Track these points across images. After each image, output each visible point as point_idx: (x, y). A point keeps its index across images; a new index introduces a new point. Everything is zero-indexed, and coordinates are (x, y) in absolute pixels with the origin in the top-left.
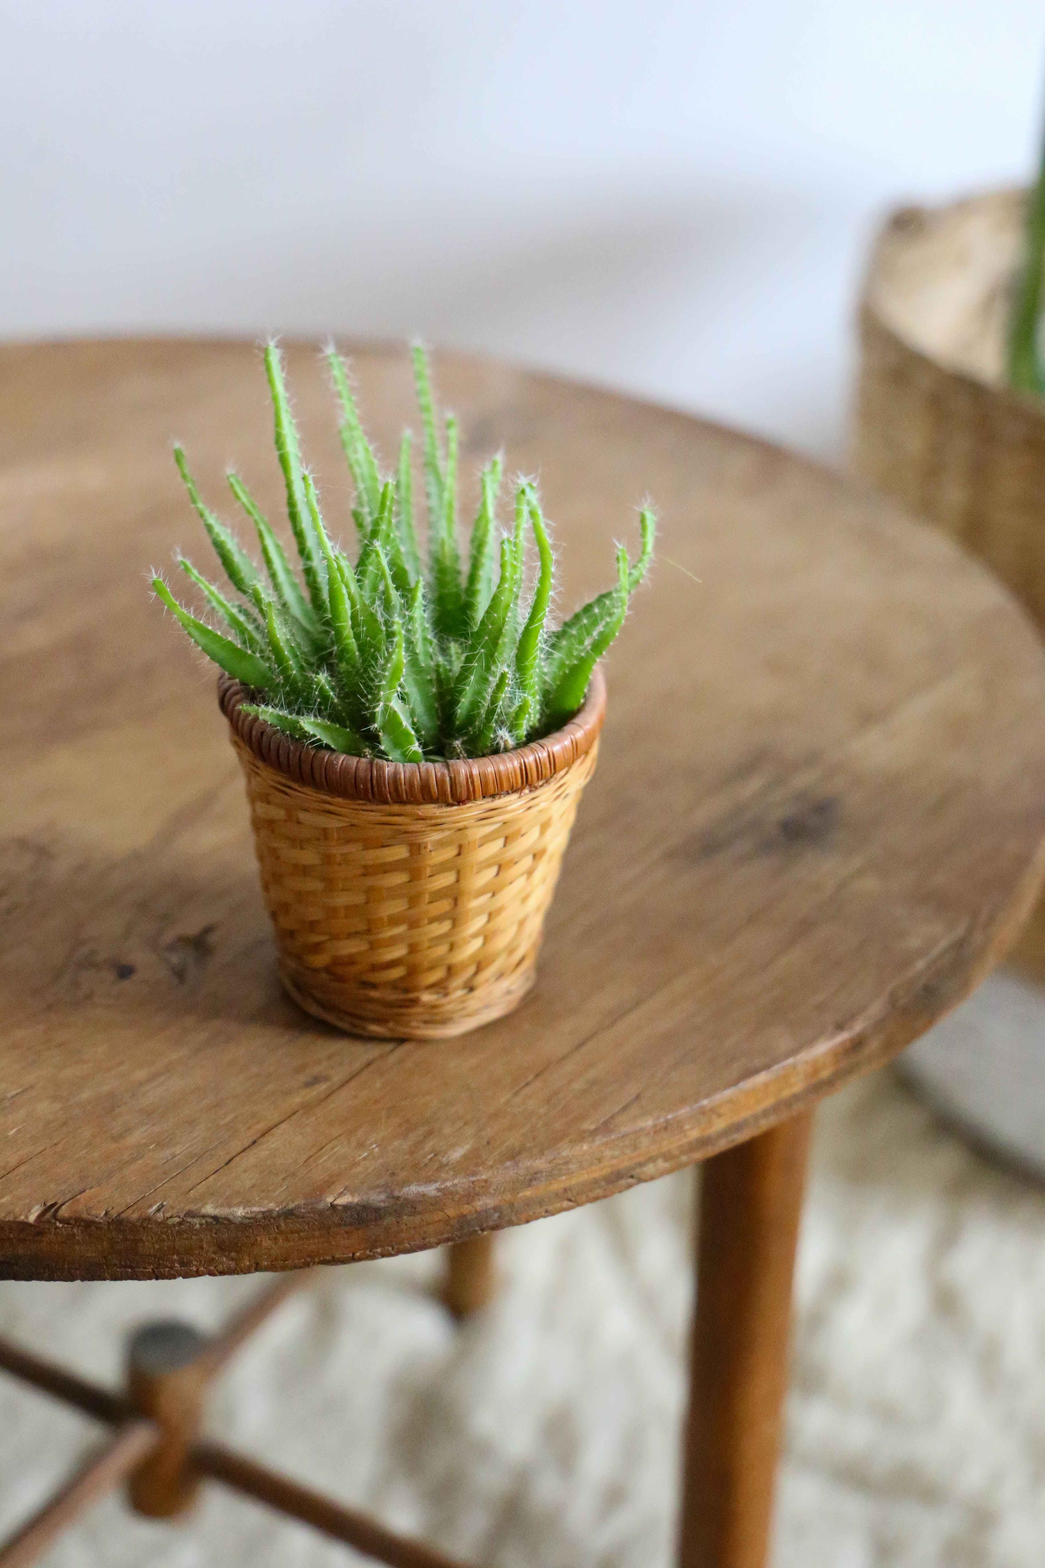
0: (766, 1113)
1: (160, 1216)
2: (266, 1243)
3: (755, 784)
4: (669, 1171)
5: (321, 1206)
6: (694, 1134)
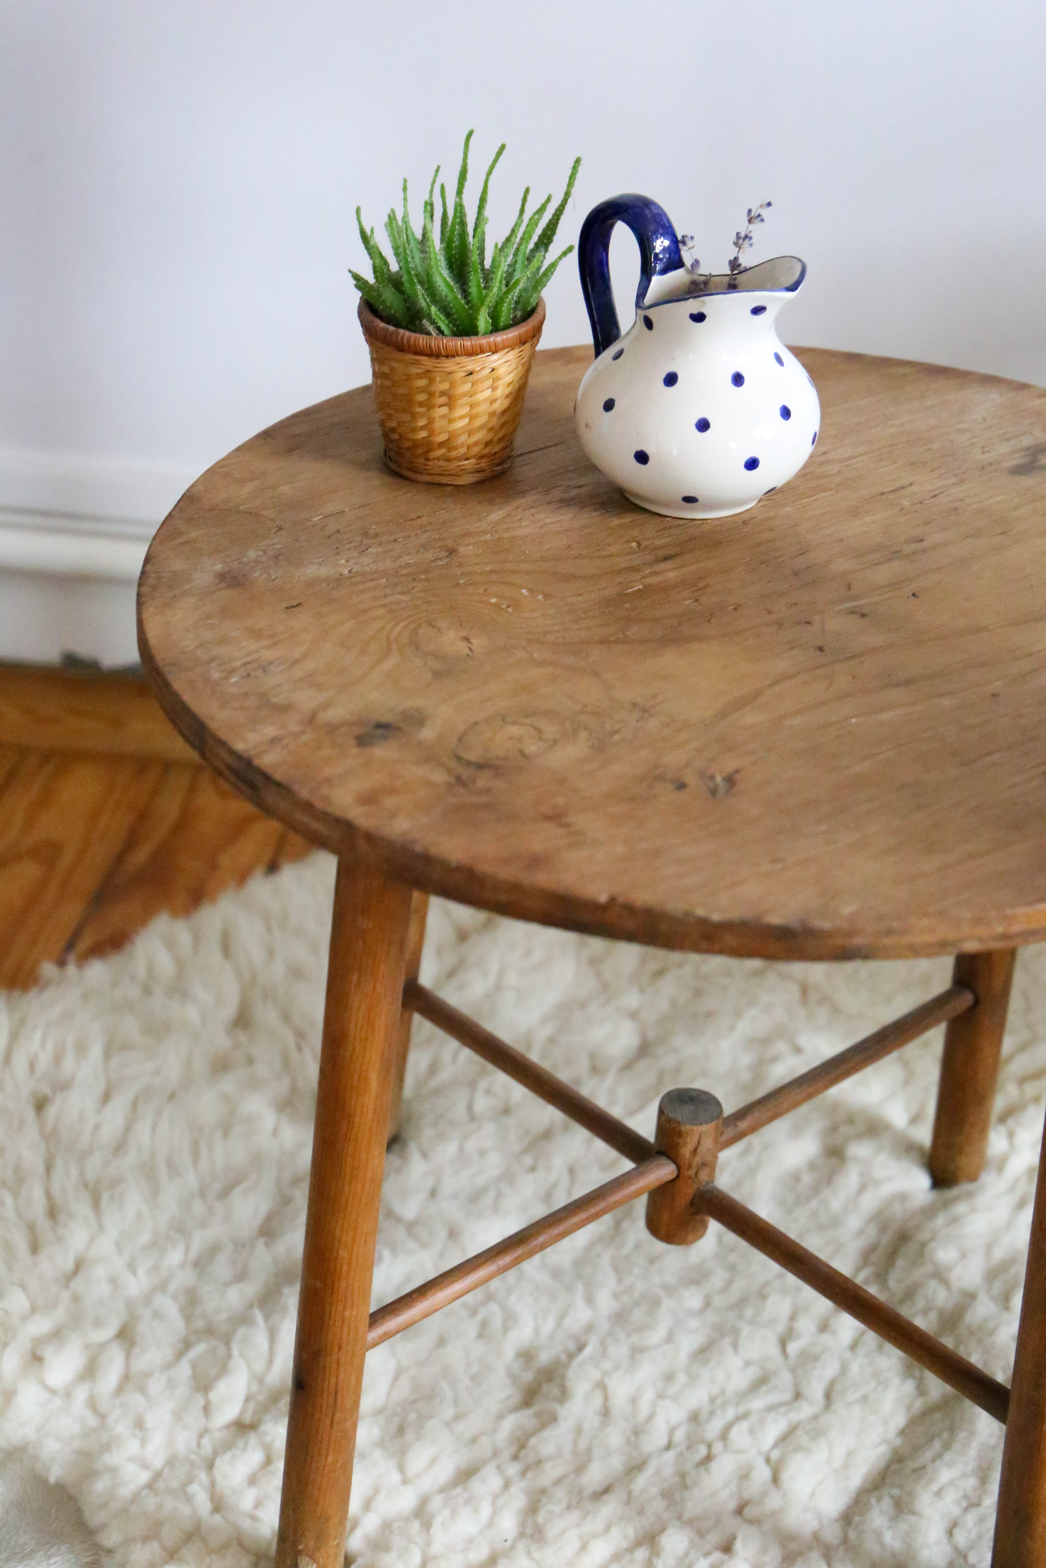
1: (672, 911)
2: (729, 939)
5: (762, 922)
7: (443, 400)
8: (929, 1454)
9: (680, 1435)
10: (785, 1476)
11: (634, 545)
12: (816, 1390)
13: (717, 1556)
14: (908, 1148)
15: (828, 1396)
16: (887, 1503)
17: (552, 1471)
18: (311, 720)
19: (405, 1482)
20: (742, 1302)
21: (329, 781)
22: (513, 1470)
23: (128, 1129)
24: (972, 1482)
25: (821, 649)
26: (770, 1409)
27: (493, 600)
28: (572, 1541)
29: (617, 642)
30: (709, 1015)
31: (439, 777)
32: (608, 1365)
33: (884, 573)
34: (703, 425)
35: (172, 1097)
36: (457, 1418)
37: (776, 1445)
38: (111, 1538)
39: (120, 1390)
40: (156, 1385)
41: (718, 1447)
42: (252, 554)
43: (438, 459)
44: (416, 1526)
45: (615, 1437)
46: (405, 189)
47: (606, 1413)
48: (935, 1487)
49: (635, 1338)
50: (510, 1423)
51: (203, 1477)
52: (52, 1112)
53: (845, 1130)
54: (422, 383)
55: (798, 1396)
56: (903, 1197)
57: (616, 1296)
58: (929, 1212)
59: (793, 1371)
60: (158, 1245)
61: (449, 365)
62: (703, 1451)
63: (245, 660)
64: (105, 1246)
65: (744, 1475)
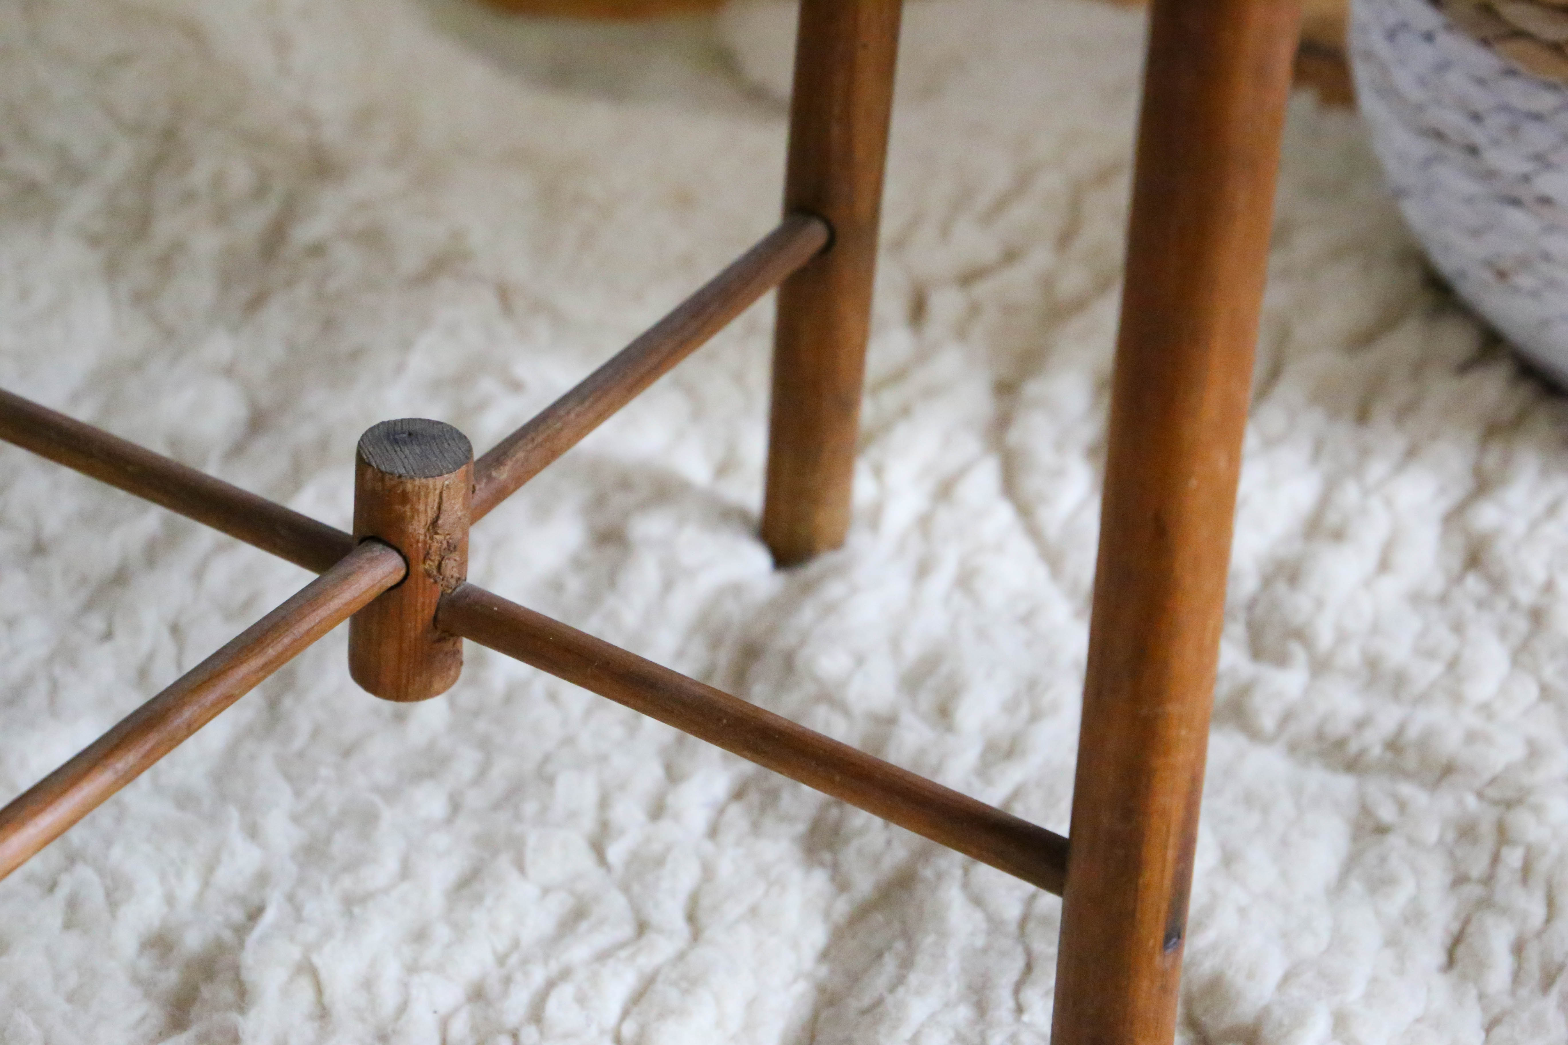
8: (880, 980)
9: (461, 1028)
15: (692, 918)
20: (513, 794)
24: (964, 1013)
26: (603, 956)
30: (355, 355)
32: (310, 933)
37: (625, 1014)
41: (530, 1036)
47: (322, 1014)
49: (347, 882)
53: (619, 500)
55: (642, 927)
56: (736, 589)
57: (296, 819)
59: (625, 888)
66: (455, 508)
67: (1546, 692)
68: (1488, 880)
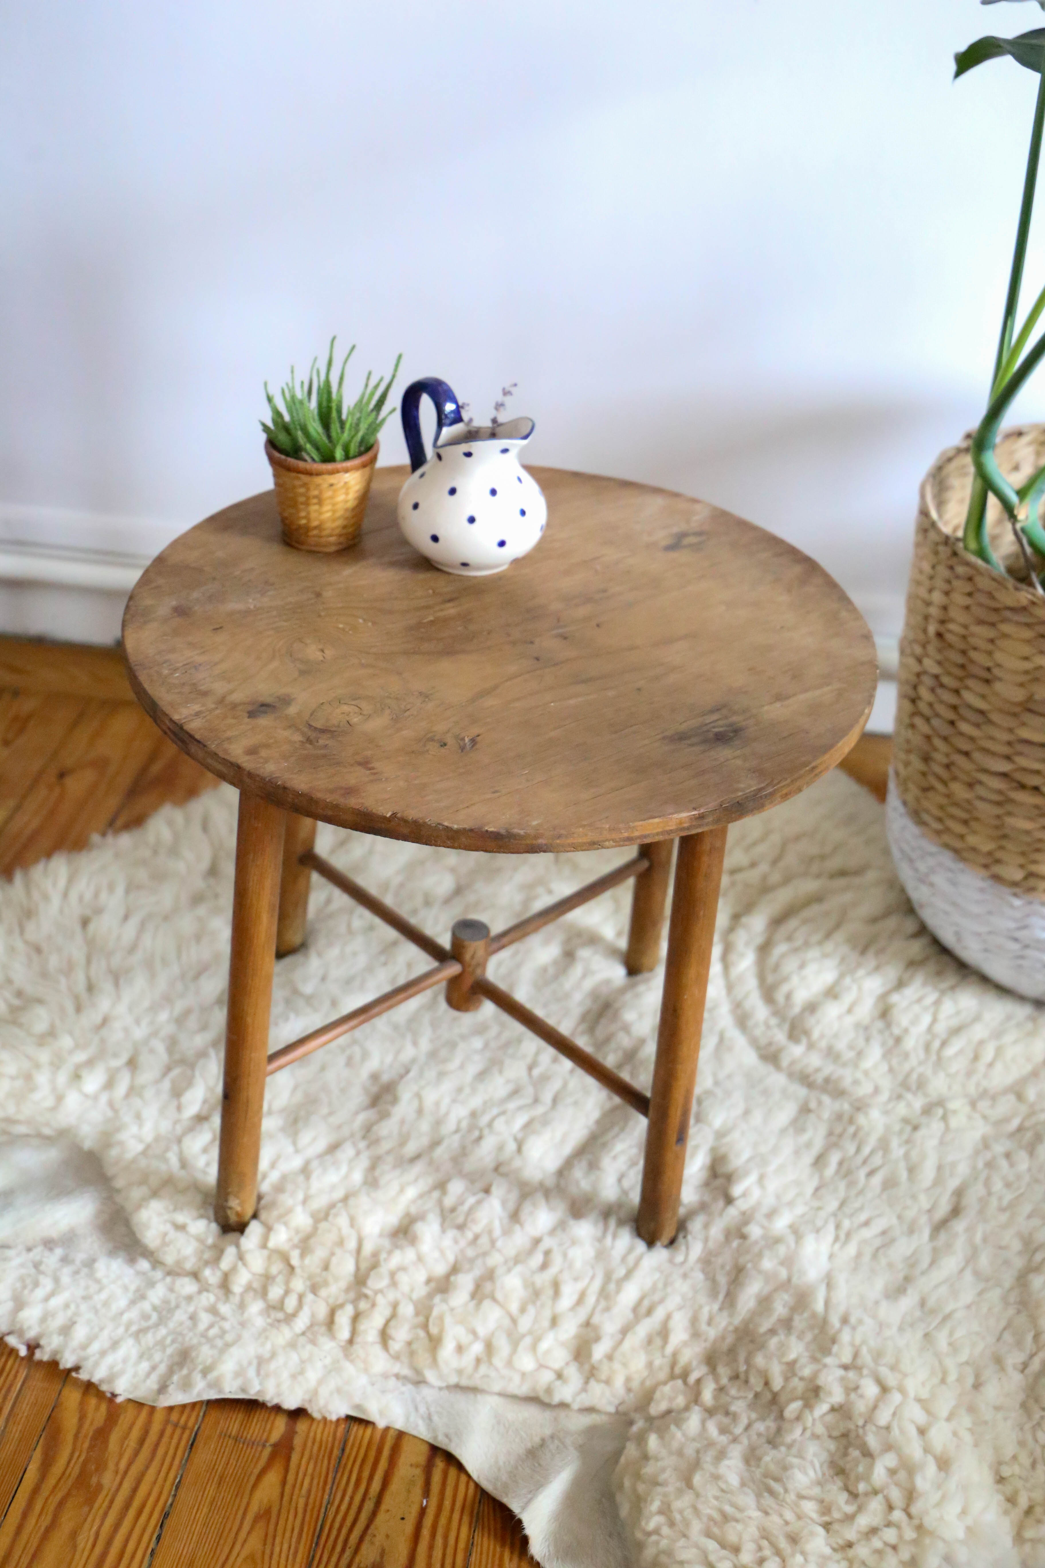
0: (658, 834)
1: (429, 823)
2: (464, 839)
3: (715, 717)
4: (616, 846)
5: (483, 830)
6: (626, 835)
7: (315, 501)
9: (464, 1124)
10: (525, 1148)
11: (431, 591)
12: (547, 1097)
13: (481, 1195)
14: (612, 952)
15: (555, 1101)
16: (584, 1164)
17: (386, 1146)
18: (221, 701)
19: (297, 1151)
20: (507, 1045)
21: (228, 739)
22: (362, 1145)
23: (138, 937)
25: (537, 659)
27: (341, 626)
28: (395, 1187)
29: (414, 653)
31: (297, 738)
32: (423, 1083)
33: (581, 612)
34: (472, 520)
35: (166, 918)
36: (331, 1114)
37: (521, 1130)
38: (119, 1183)
39: (127, 1096)
40: (149, 1093)
41: (486, 1132)
42: (195, 595)
43: (314, 536)
44: (301, 1178)
45: (425, 1126)
46: (292, 372)
47: (420, 1112)
48: (613, 1154)
49: (441, 1067)
50: (362, 1118)
51: (175, 1148)
52: (92, 927)
53: (576, 941)
54: (302, 490)
56: (608, 982)
57: (431, 1041)
58: (623, 991)
59: (535, 1086)
60: (154, 1009)
61: (318, 480)
62: (476, 1133)
63: (185, 662)
64: (121, 1009)
65: (501, 1148)
66: (481, 953)
67: (891, 1070)
68: (840, 1136)
